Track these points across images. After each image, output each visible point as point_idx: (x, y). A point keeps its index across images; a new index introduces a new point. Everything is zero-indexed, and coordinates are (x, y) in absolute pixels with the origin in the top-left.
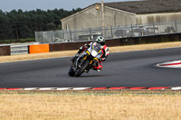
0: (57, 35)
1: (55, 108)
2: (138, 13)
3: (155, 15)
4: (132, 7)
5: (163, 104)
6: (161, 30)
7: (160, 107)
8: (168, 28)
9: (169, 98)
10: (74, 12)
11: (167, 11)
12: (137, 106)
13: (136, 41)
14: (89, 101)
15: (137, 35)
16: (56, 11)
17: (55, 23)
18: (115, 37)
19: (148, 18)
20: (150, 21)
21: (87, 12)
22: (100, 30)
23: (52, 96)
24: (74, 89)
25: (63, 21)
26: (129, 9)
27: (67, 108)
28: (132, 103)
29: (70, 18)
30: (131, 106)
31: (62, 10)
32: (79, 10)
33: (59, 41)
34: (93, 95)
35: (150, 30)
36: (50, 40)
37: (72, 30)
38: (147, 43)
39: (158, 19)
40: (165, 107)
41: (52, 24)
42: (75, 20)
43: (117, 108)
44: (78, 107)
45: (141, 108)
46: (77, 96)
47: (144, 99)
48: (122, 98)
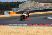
0: (18, 9)
1: (17, 30)
2: (41, 3)
3: (46, 3)
4: (39, 1)
5: (48, 29)
6: (48, 8)
7: (48, 30)
8: (50, 7)
9: (50, 28)
10: (23, 2)
11: (49, 2)
12: (41, 30)
13: (40, 11)
14: (27, 28)
15: (41, 9)
16: (17, 2)
17: (17, 5)
18: (34, 10)
19: (44, 4)
20: (45, 5)
21: (27, 2)
22: (30, 8)
23: (16, 27)
24: (23, 25)
25: (20, 5)
26: (39, 2)
27: (21, 30)
28: (39, 29)
29: (22, 4)
30: (39, 30)
31: (19, 2)
32: (24, 2)
33: (19, 11)
34: (28, 27)
35: (45, 8)
36: (16, 11)
37: (22, 8)
38: (44, 11)
39: (47, 4)
40: (49, 30)
41: (16, 6)
42: (23, 5)
43: (35, 31)
44: (24, 30)
45: (42, 30)
46: (24, 27)
47: (43, 28)
48: (37, 28)
